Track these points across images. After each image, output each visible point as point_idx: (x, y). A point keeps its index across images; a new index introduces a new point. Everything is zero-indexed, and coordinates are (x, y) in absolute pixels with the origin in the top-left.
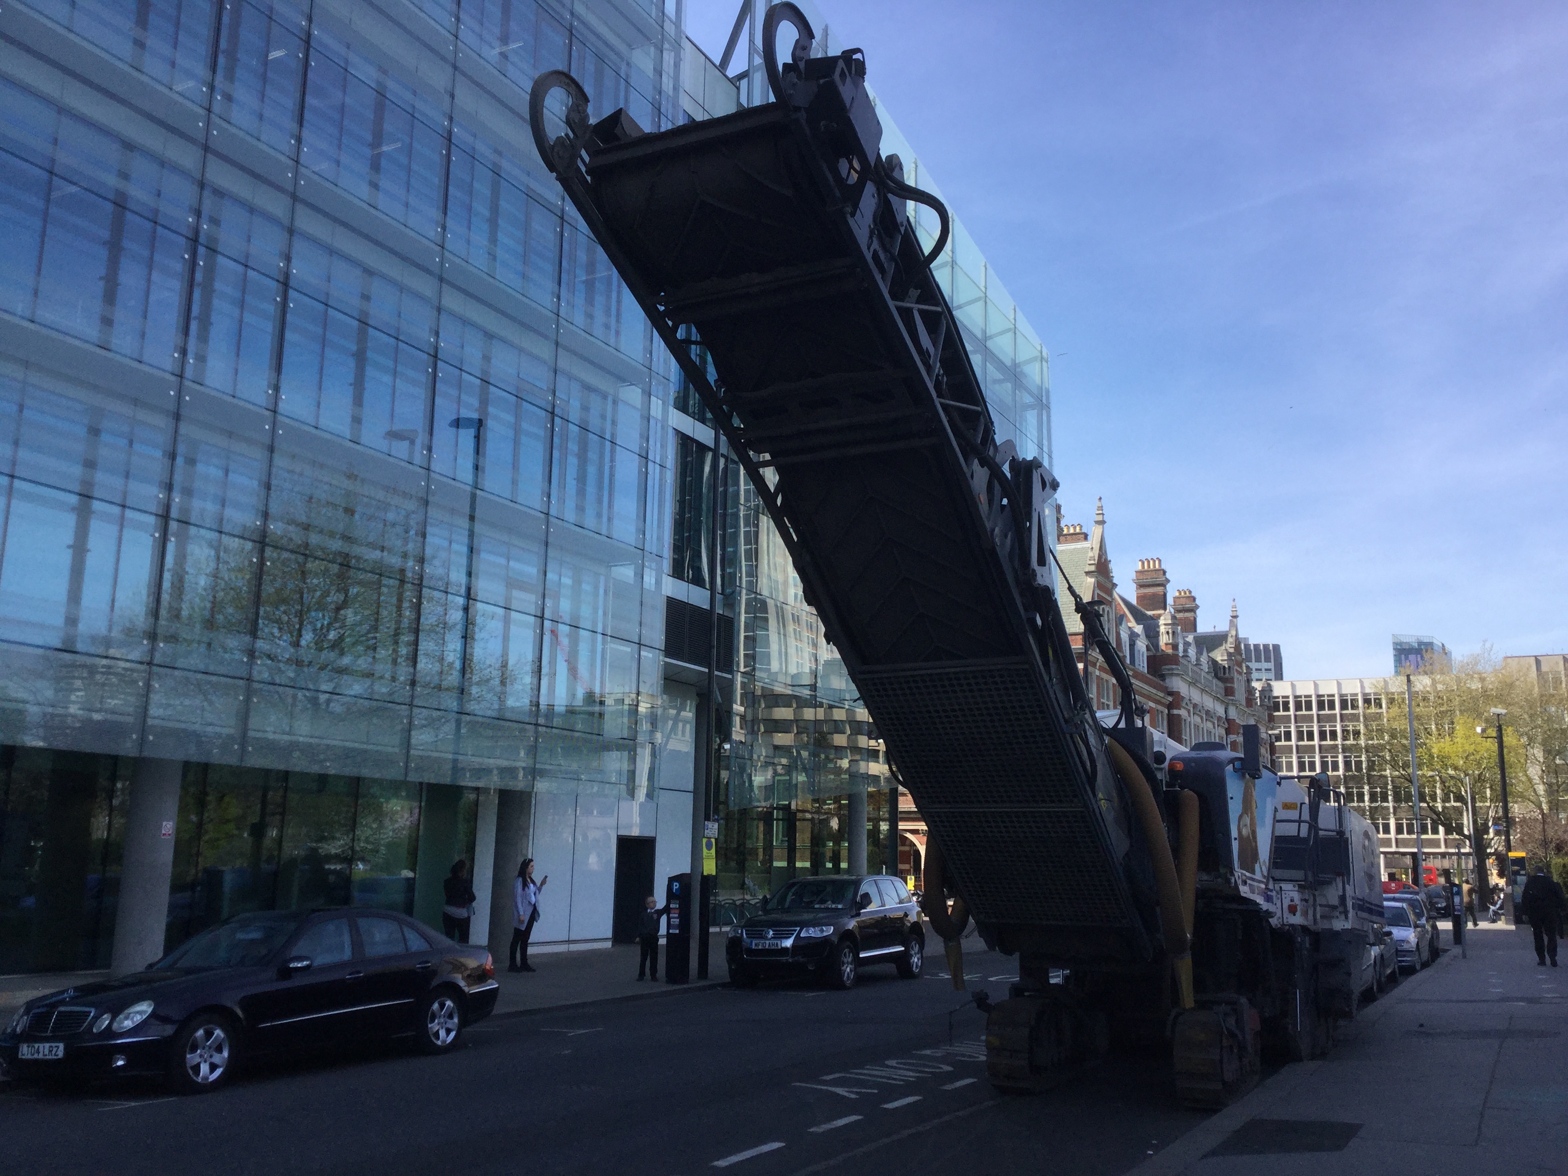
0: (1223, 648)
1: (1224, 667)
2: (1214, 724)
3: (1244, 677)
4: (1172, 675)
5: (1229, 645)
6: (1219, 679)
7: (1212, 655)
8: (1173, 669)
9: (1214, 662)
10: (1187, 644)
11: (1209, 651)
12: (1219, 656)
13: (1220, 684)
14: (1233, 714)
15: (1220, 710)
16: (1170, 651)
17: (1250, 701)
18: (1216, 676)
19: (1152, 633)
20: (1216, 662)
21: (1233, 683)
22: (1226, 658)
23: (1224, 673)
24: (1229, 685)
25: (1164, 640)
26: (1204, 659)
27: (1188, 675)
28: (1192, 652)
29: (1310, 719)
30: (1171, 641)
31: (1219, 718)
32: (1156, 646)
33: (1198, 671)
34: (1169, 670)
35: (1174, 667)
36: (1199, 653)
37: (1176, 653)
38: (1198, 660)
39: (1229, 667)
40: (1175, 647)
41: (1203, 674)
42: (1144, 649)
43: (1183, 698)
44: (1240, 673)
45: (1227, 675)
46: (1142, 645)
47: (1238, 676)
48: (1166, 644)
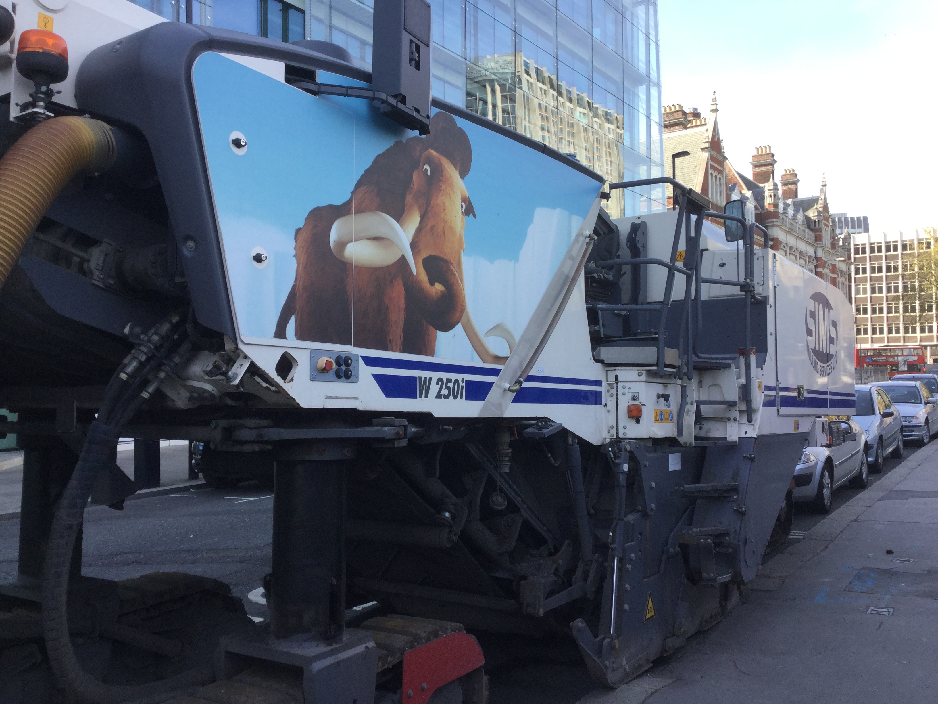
0: (815, 207)
1: (815, 221)
2: (805, 261)
3: (830, 228)
4: (773, 226)
5: (819, 206)
6: (812, 230)
7: (806, 213)
8: (773, 222)
9: (808, 218)
10: (786, 206)
11: (804, 211)
12: (812, 214)
13: (811, 232)
14: (820, 253)
15: (811, 251)
16: (772, 209)
17: (834, 245)
18: (809, 227)
19: (759, 196)
20: (810, 218)
21: (821, 231)
22: (816, 214)
23: (815, 226)
24: (818, 233)
25: (768, 201)
26: (800, 217)
27: (786, 226)
28: (791, 211)
29: (880, 258)
30: (773, 202)
31: (810, 257)
32: (763, 207)
33: (795, 223)
34: (770, 222)
35: (774, 220)
36: (797, 211)
37: (776, 210)
38: (794, 216)
39: (819, 221)
40: (776, 206)
41: (798, 226)
42: (753, 209)
43: (781, 242)
44: (827, 226)
45: (817, 226)
46: (750, 206)
47: (825, 227)
48: (770, 204)
